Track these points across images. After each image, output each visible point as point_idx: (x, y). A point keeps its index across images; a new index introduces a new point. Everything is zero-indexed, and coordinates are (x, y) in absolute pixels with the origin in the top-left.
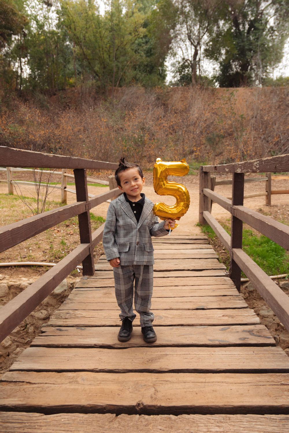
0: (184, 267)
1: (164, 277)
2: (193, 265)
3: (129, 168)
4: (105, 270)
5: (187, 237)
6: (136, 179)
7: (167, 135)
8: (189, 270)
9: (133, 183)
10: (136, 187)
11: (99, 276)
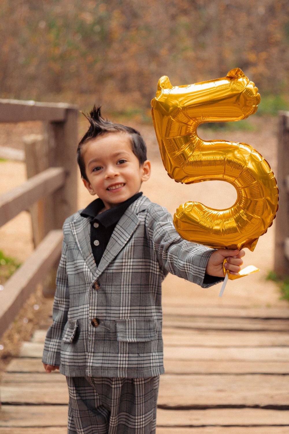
0: (245, 398)
1: (191, 426)
2: (266, 391)
3: (106, 131)
4: (27, 404)
5: (243, 313)
6: (121, 162)
7: (173, 18)
8: (256, 407)
9: (112, 170)
10: (120, 180)
11: (12, 418)
